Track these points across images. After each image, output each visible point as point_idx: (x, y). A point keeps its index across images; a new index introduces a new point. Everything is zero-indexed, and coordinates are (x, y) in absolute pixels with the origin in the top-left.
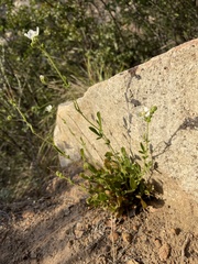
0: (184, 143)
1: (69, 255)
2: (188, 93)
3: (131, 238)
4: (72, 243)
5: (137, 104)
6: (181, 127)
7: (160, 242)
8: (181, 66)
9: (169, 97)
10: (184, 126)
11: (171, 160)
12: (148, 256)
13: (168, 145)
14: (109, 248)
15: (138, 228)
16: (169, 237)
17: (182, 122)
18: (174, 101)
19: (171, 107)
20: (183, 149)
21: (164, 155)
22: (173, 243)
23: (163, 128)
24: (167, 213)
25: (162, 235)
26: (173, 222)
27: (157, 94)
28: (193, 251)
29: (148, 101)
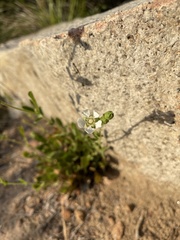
0: (148, 134)
1: (20, 235)
2: (162, 80)
3: (85, 216)
4: (22, 221)
5: (85, 83)
6: (146, 119)
7: (114, 219)
8: (157, 38)
9: (132, 80)
10: (151, 118)
11: (130, 147)
12: (101, 236)
13: (127, 133)
14: (61, 228)
15: (91, 203)
16: (123, 214)
17: (148, 114)
18: (139, 88)
19: (134, 94)
20: (145, 140)
21: (122, 141)
22: (127, 221)
23: (121, 116)
24: (122, 186)
25: (116, 211)
26: (128, 196)
27: (115, 74)
28: (147, 230)
29: (101, 80)
